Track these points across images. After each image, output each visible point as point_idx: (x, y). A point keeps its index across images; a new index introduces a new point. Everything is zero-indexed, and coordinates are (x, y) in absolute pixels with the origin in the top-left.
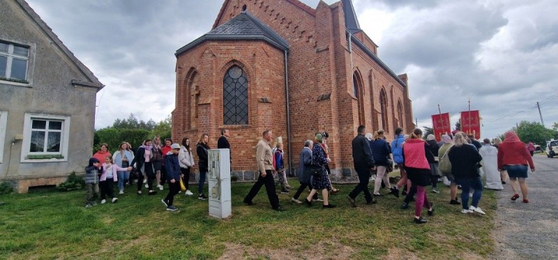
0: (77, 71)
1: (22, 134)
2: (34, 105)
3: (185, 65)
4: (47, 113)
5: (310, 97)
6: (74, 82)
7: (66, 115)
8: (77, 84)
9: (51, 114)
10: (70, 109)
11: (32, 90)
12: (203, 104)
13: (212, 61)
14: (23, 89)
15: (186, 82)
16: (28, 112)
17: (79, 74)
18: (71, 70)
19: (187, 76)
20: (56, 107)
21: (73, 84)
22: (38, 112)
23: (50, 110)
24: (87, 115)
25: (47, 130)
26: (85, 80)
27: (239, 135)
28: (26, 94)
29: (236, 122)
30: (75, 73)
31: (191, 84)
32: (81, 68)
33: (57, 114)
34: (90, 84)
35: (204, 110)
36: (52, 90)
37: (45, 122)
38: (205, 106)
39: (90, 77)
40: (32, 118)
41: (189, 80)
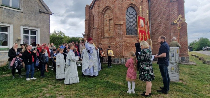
0: (41, 5)
1: (20, 37)
2: (24, 22)
3: (101, 5)
4: (30, 26)
5: (162, 23)
6: (40, 11)
7: (38, 28)
8: (42, 12)
9: (32, 27)
10: (40, 25)
11: (22, 13)
12: (118, 25)
13: (122, 3)
14: (19, 13)
15: (102, 13)
16: (22, 25)
17: (42, 7)
18: (38, 5)
19: (103, 10)
20: (33, 24)
21: (40, 12)
22: (26, 26)
23: (31, 24)
24: (47, 28)
25: (30, 35)
26: (45, 10)
27: (134, 40)
28: (20, 16)
29: (131, 34)
30: (40, 6)
31: (104, 14)
32: (43, 4)
33: (34, 27)
34: (47, 12)
35: (119, 27)
36: (31, 14)
37: (29, 31)
38: (119, 25)
39: (47, 9)
40: (24, 28)
41: (103, 13)
